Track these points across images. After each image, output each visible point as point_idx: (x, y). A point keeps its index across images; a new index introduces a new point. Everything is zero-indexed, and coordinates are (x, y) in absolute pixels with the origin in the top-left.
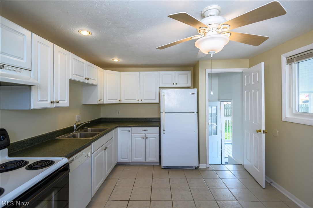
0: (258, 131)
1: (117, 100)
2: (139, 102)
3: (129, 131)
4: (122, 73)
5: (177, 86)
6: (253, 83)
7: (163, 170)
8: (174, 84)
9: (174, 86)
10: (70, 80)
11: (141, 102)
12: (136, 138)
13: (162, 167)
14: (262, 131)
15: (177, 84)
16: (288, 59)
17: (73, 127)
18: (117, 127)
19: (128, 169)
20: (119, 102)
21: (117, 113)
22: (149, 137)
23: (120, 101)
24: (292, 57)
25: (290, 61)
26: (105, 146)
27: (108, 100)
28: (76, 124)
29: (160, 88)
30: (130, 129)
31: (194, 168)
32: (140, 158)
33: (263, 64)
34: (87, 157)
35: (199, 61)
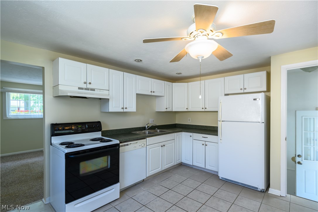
1: (184, 108)
2: (203, 110)
3: (191, 136)
4: (189, 83)
8: (241, 89)
10: (137, 94)
12: (197, 144)
13: (220, 178)
15: (245, 89)
17: (145, 127)
18: (181, 131)
19: (188, 170)
21: (188, 120)
22: (208, 145)
23: (187, 109)
26: (163, 144)
28: (147, 125)
29: (225, 94)
30: (191, 134)
31: (259, 190)
32: (200, 163)
34: (141, 146)
35: (271, 57)
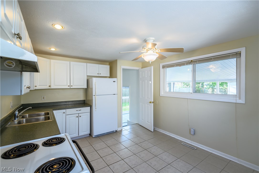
0: (151, 102)
1: (47, 85)
3: (64, 113)
5: (100, 75)
6: (146, 77)
7: (94, 138)
8: (98, 74)
9: (98, 75)
11: (71, 87)
12: (70, 118)
13: (94, 136)
14: (152, 102)
15: (100, 74)
16: (163, 66)
18: (53, 110)
20: (49, 88)
21: (43, 98)
22: (82, 116)
24: (165, 66)
25: (164, 67)
27: (39, 85)
29: (87, 76)
31: (115, 131)
32: (74, 134)
33: (153, 67)
35: (117, 60)
